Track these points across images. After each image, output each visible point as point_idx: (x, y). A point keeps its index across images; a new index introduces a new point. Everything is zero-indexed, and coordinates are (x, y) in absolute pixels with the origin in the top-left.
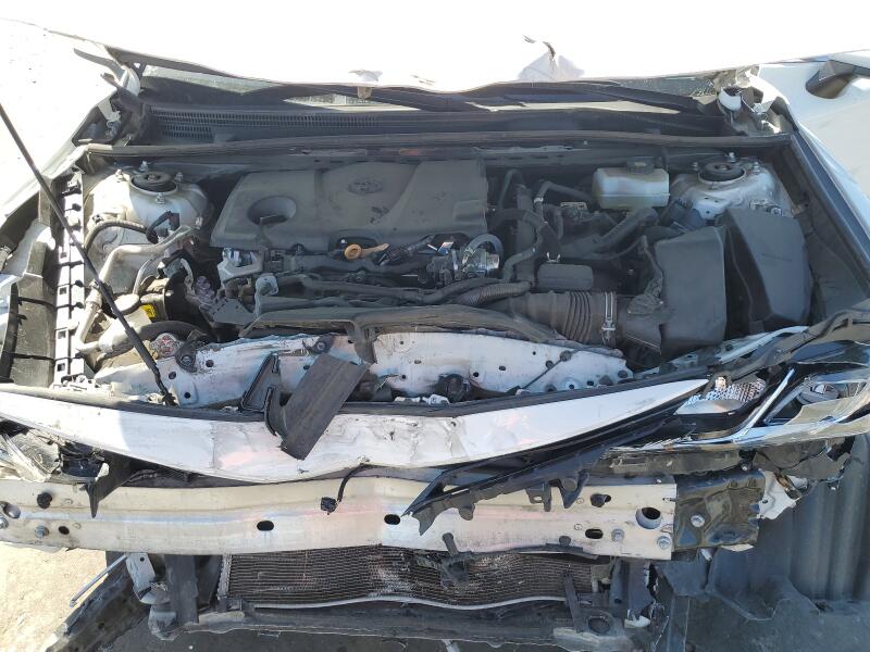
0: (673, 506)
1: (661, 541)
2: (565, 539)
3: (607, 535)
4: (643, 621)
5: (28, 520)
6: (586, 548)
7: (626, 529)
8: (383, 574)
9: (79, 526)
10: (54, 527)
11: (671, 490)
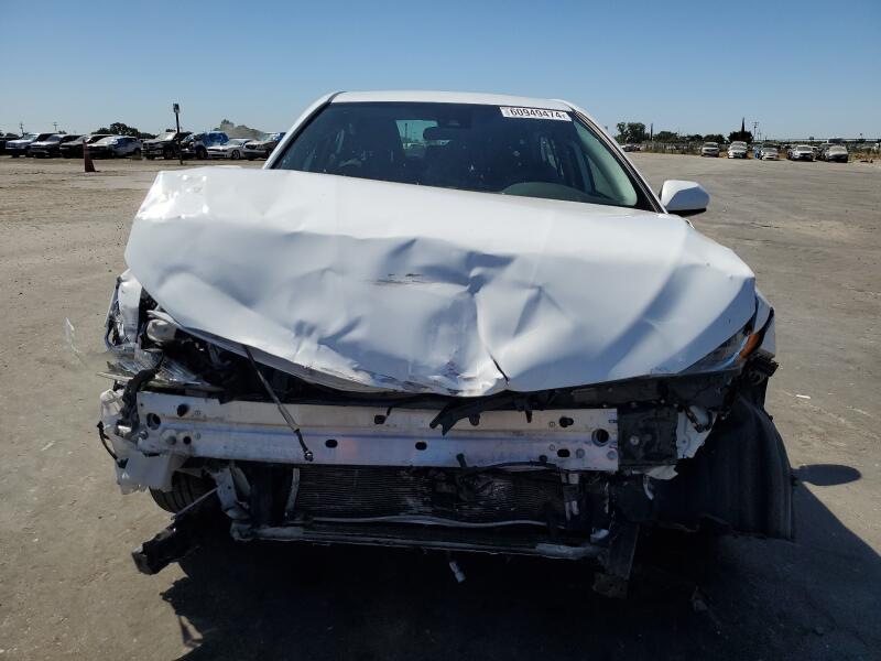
0: (615, 425)
1: (609, 455)
2: (543, 459)
3: (572, 454)
4: (604, 533)
5: (165, 429)
6: (558, 465)
7: (586, 448)
8: (410, 501)
9: (199, 437)
10: (181, 436)
11: (613, 413)
